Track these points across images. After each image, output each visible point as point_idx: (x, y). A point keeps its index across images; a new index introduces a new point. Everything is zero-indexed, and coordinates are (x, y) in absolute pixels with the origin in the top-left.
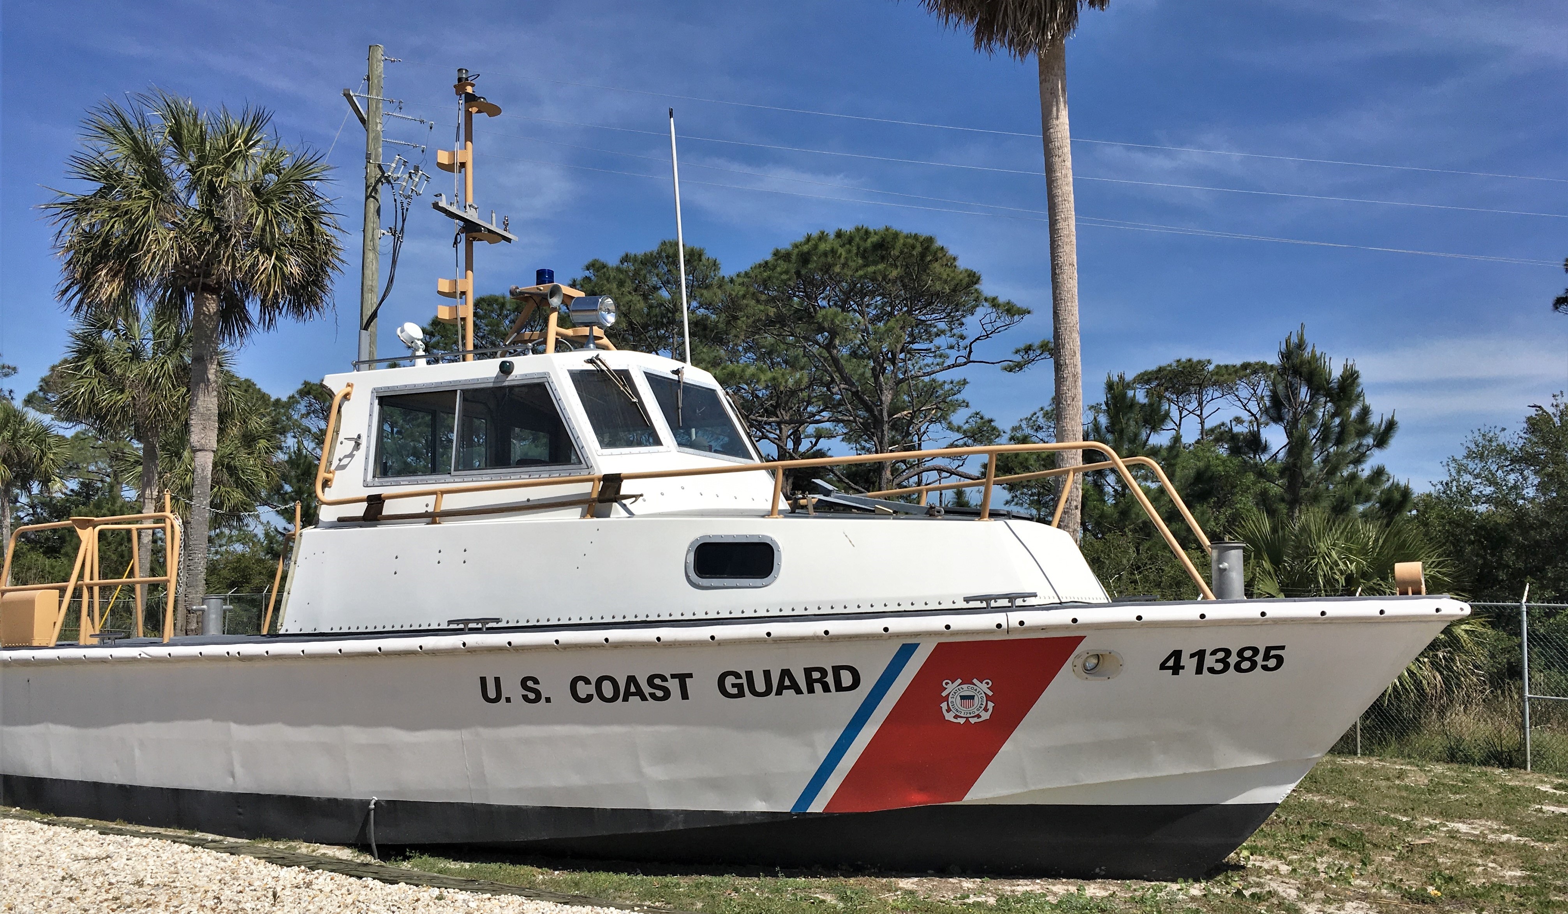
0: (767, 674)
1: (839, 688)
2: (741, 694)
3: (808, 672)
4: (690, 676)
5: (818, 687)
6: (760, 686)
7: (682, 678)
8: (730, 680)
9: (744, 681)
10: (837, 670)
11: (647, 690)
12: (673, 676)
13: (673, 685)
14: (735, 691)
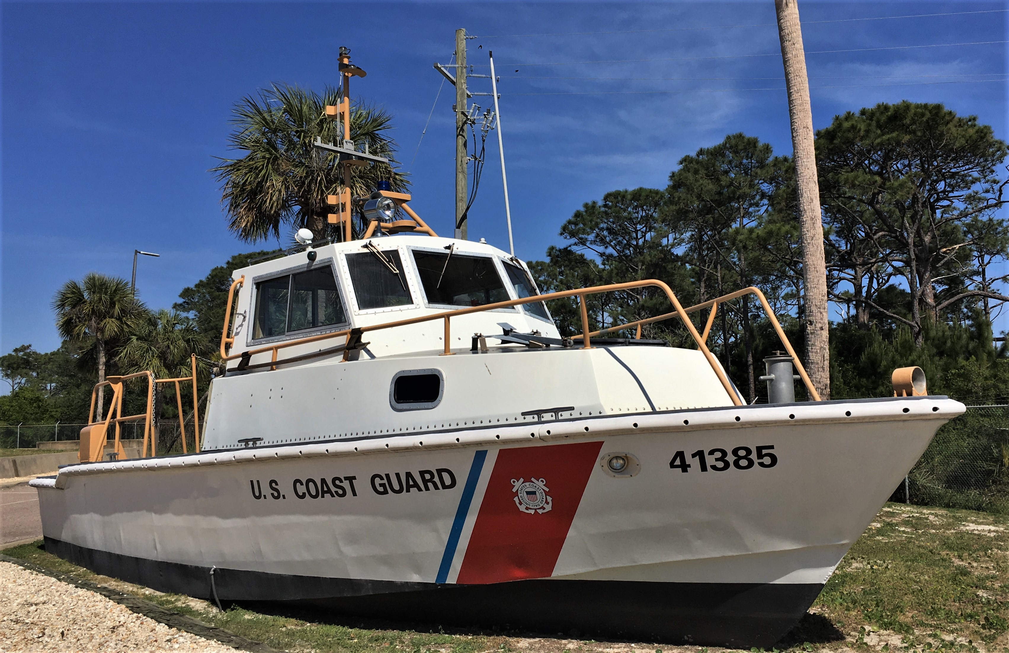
0: (398, 475)
1: (445, 487)
2: (385, 492)
3: (422, 473)
4: (354, 478)
5: (430, 485)
6: (396, 487)
7: (351, 479)
8: (377, 481)
9: (385, 481)
10: (439, 471)
11: (333, 489)
12: (346, 478)
13: (346, 484)
14: (381, 489)
